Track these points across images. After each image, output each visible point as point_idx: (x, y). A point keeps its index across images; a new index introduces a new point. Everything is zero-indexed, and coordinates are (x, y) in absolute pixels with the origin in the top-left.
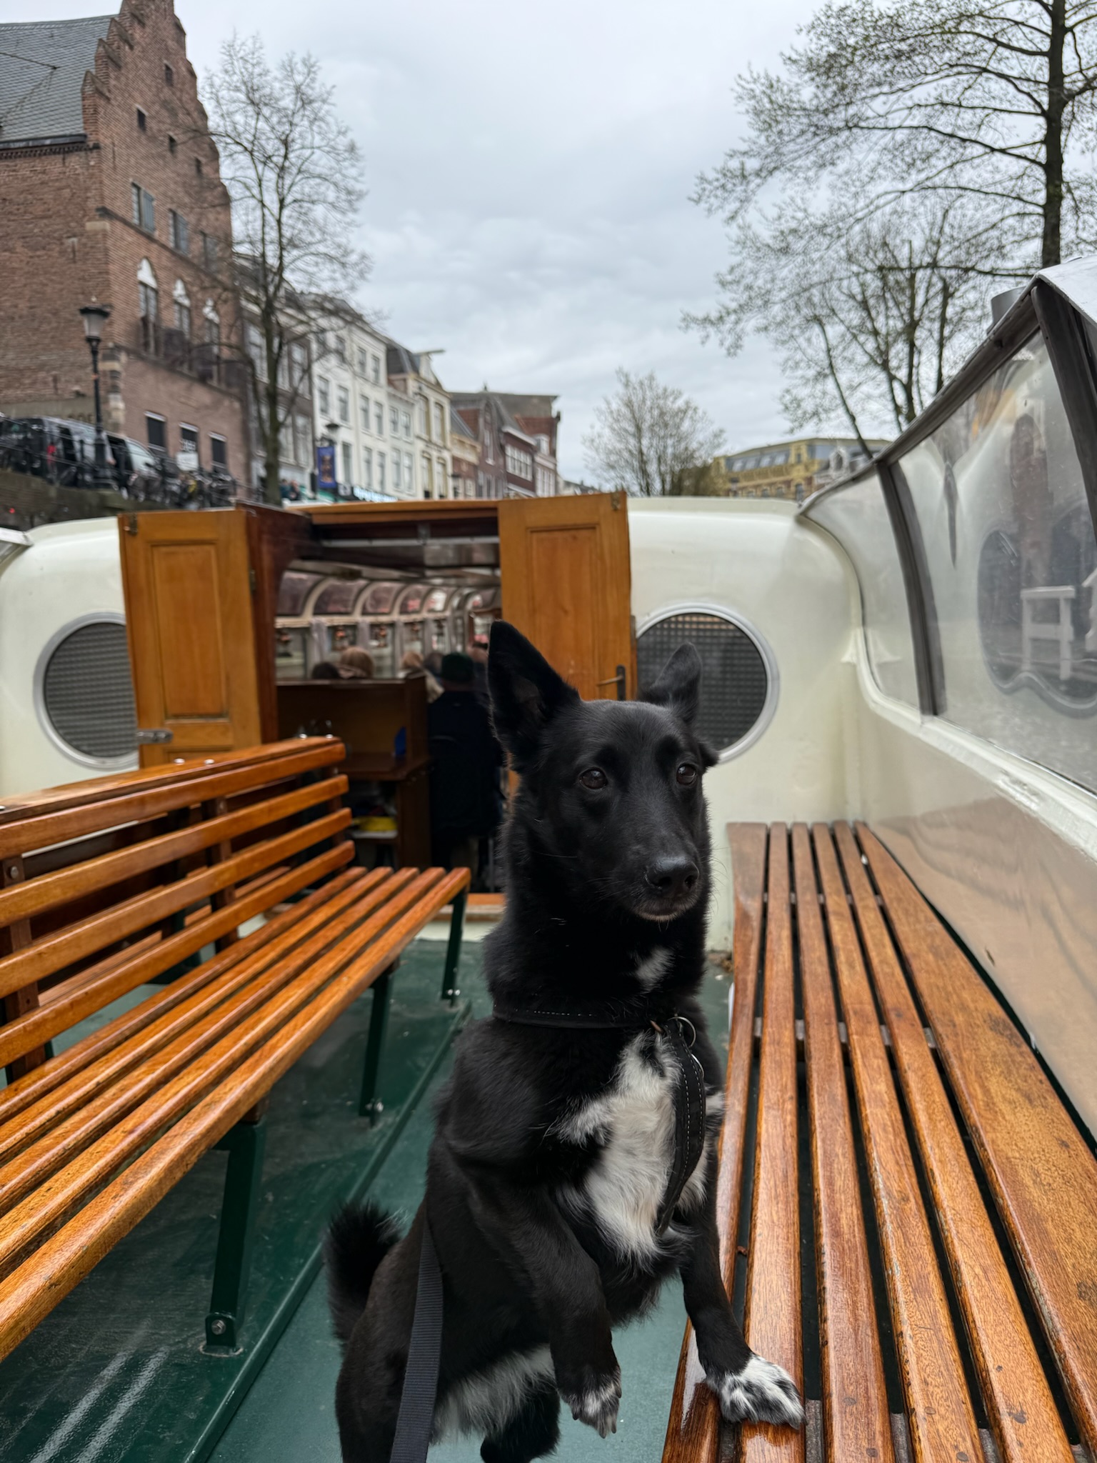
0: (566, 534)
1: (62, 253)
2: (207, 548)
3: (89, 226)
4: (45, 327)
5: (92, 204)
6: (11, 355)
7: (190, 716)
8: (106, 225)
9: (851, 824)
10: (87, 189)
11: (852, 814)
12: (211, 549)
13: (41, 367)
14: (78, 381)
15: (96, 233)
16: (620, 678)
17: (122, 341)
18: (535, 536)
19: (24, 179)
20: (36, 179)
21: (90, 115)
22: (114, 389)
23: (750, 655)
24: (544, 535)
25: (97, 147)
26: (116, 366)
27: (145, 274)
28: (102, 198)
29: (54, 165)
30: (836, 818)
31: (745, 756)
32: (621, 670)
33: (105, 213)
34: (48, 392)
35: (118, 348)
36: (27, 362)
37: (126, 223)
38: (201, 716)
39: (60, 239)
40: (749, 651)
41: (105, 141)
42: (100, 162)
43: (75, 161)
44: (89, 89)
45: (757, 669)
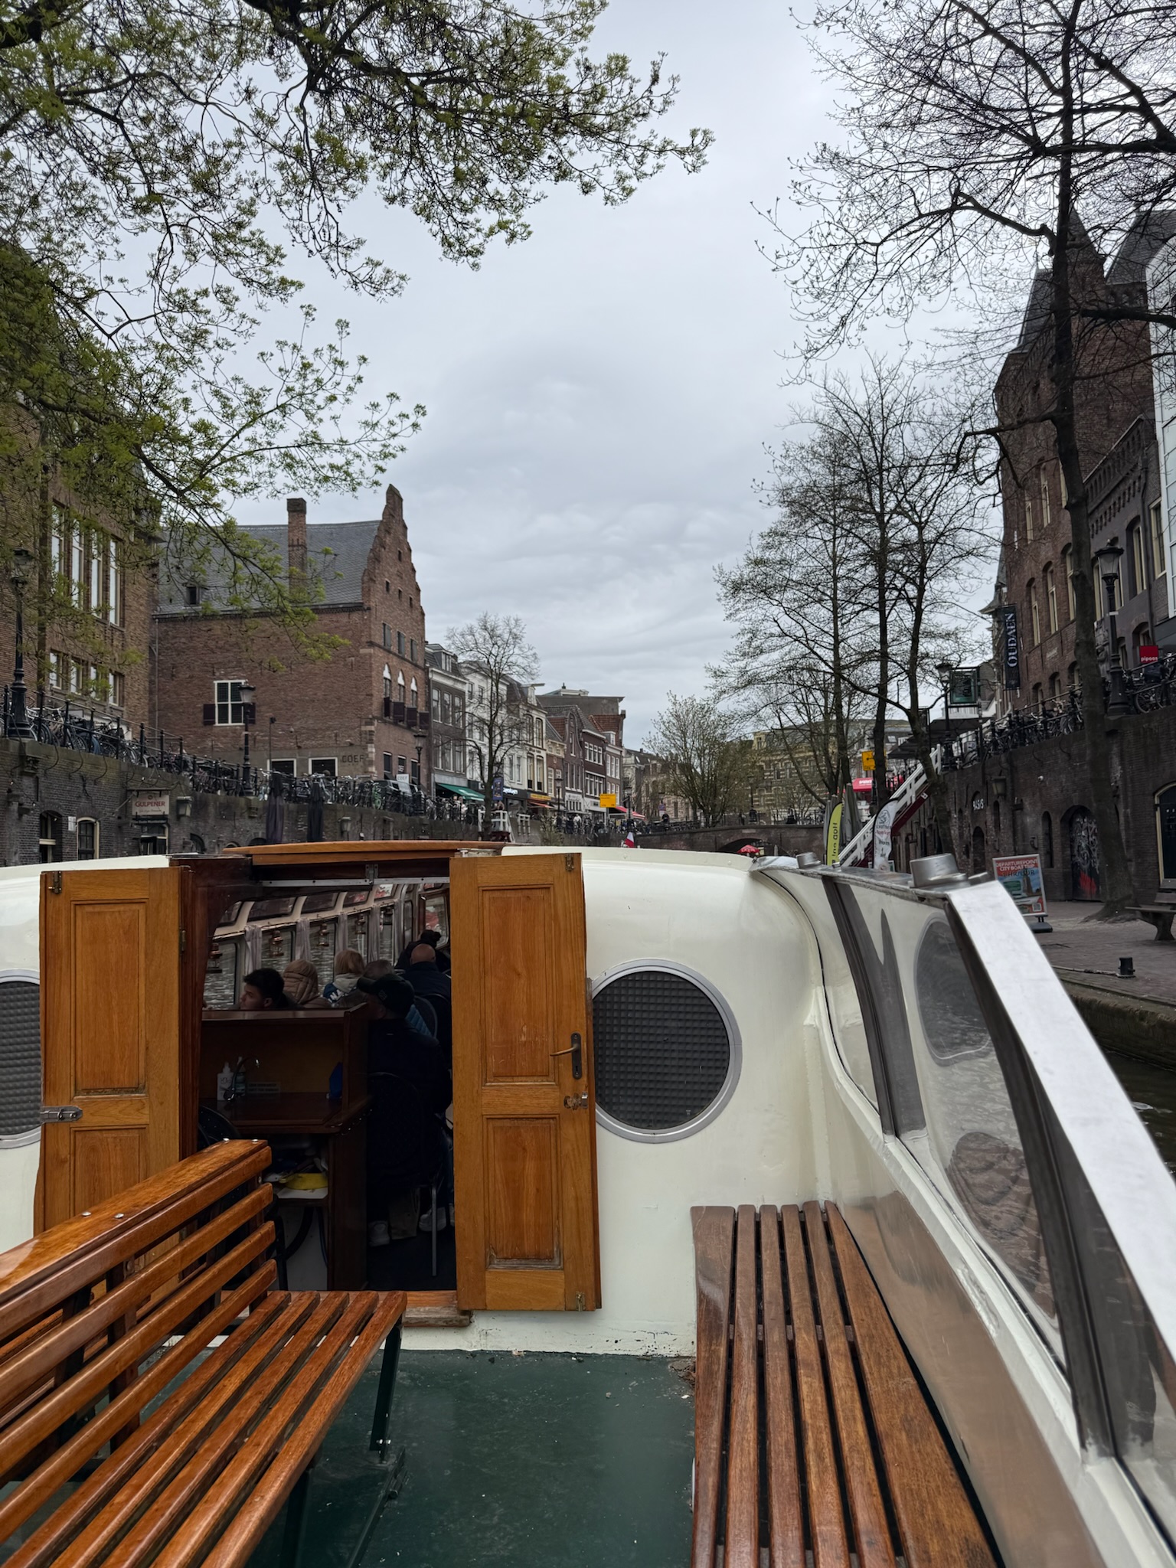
0: (519, 894)
1: (345, 665)
2: (135, 907)
3: (362, 651)
4: (332, 706)
5: (364, 639)
6: (311, 721)
7: (103, 1091)
8: (372, 651)
9: (822, 1204)
10: (362, 631)
11: (823, 1194)
12: (141, 908)
13: (328, 729)
14: (349, 737)
15: (365, 655)
16: (575, 1046)
17: (376, 714)
18: (487, 895)
19: (325, 625)
20: (333, 625)
21: (367, 592)
22: (371, 741)
23: (711, 1017)
24: (497, 894)
25: (369, 609)
26: (372, 728)
27: (386, 674)
28: (370, 636)
29: (343, 618)
30: (807, 1199)
31: (708, 1129)
32: (575, 1038)
33: (371, 644)
34: (332, 742)
35: (374, 718)
36: (320, 725)
37: (380, 647)
38: (115, 1090)
39: (344, 658)
40: (710, 1013)
41: (373, 604)
42: (370, 617)
43: (356, 617)
44: (366, 579)
45: (718, 1033)
